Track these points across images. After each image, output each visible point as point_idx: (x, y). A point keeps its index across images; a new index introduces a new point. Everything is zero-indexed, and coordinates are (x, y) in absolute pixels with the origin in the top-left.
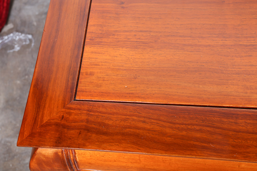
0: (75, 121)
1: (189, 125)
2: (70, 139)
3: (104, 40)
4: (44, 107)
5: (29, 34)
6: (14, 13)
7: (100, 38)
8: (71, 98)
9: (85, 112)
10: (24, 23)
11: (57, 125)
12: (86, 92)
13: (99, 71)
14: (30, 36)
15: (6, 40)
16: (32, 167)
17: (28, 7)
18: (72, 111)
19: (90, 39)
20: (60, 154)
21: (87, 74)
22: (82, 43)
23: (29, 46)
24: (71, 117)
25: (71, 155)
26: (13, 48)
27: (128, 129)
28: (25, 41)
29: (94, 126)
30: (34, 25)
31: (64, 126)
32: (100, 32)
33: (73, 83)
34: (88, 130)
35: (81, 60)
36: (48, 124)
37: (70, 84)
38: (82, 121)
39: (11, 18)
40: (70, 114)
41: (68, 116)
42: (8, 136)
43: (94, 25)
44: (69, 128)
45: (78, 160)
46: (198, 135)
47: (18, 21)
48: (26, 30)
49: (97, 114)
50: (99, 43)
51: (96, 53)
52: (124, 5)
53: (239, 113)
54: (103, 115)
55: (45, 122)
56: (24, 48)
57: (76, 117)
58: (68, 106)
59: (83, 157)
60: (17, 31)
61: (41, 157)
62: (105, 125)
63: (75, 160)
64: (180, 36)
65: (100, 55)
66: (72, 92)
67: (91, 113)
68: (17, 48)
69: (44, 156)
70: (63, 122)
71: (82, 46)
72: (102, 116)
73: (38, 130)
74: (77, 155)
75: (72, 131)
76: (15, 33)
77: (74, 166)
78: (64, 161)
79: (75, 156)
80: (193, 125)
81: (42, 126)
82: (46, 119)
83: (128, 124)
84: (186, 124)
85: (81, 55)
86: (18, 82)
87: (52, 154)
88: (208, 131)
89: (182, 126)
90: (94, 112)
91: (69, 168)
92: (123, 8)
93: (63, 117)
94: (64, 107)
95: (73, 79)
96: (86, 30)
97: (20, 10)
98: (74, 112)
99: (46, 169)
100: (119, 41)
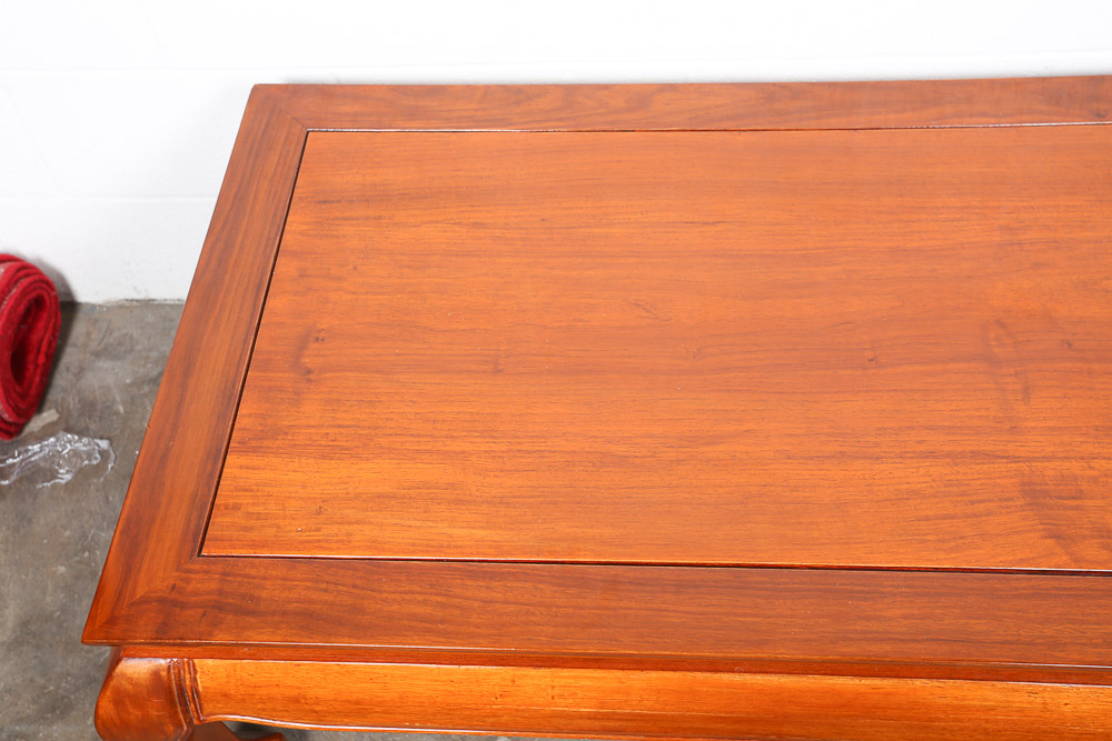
0: (195, 593)
1: (405, 593)
2: (184, 624)
3: (266, 443)
4: (139, 569)
5: (102, 438)
6: (61, 379)
7: (259, 439)
8: (193, 551)
9: (217, 576)
10: (89, 407)
11: (162, 600)
12: (222, 540)
13: (251, 501)
14: (104, 444)
15: (35, 454)
16: (101, 712)
17: (104, 364)
18: (192, 576)
19: (239, 443)
20: (164, 674)
21: (226, 507)
22: (223, 450)
23: (97, 470)
24: (190, 588)
25: (188, 676)
26: (54, 475)
27: (294, 605)
28: (89, 456)
29: (231, 601)
30: (117, 413)
31: (175, 603)
32: (260, 428)
33: (198, 525)
34: (219, 607)
35: (219, 482)
36: (145, 601)
37: (192, 527)
38: (209, 593)
39: (54, 395)
40: (188, 581)
41: (184, 585)
42: (20, 721)
43: (249, 416)
44: (183, 606)
45: (200, 689)
46: (420, 610)
47: (73, 403)
48: (93, 426)
49: (239, 579)
50: (255, 450)
51: (248, 468)
52: (312, 377)
53: (497, 570)
54: (251, 580)
55: (138, 596)
56: (83, 475)
57: (199, 585)
58: (186, 566)
59: (212, 679)
60: (68, 430)
61: (124, 682)
62: (252, 597)
63: (195, 690)
64: (412, 435)
65: (256, 472)
66: (195, 541)
67: (228, 578)
68: (65, 476)
69: (130, 680)
70: (174, 595)
71: (222, 455)
72: (250, 583)
73: (123, 612)
74: (198, 676)
75: (189, 612)
76: (61, 434)
77: (193, 705)
78: (171, 692)
79: (195, 679)
80: (412, 593)
81: (133, 604)
82: (140, 592)
83: (296, 596)
84: (401, 593)
85: (218, 473)
86: (62, 569)
87: (148, 676)
88: (438, 603)
89: (393, 596)
90: (235, 575)
91: (182, 711)
92: (309, 381)
93: (174, 587)
94: (178, 569)
95: (200, 517)
96: (233, 425)
97: (81, 371)
98: (197, 576)
99: (132, 717)
100: (295, 445)
